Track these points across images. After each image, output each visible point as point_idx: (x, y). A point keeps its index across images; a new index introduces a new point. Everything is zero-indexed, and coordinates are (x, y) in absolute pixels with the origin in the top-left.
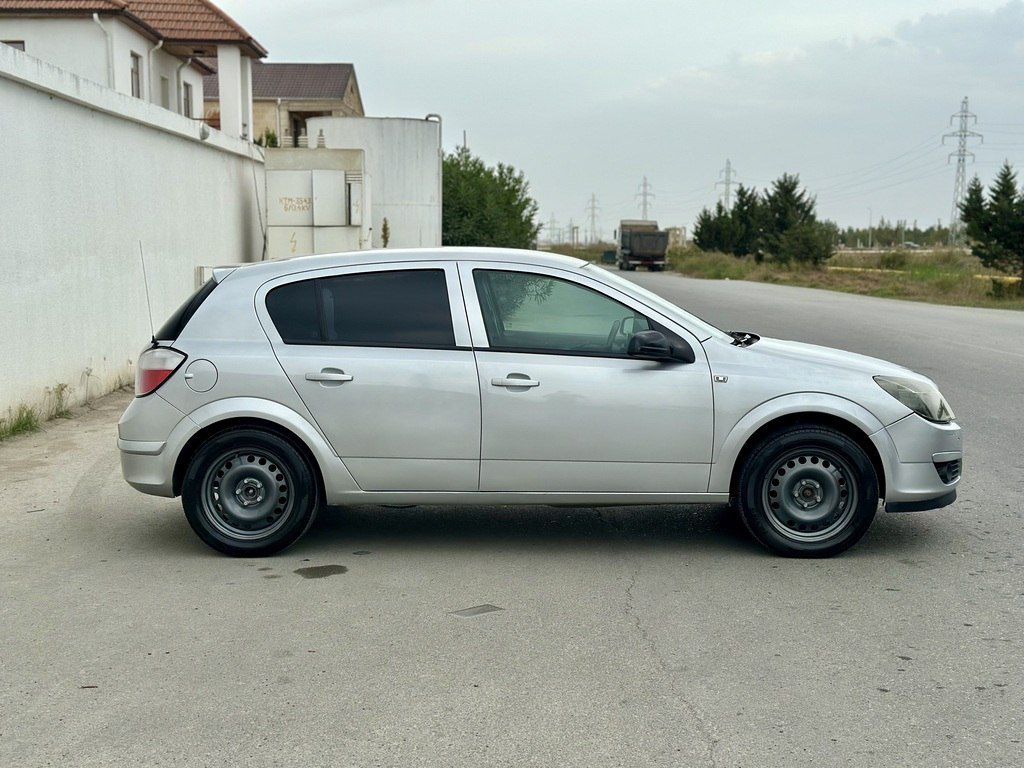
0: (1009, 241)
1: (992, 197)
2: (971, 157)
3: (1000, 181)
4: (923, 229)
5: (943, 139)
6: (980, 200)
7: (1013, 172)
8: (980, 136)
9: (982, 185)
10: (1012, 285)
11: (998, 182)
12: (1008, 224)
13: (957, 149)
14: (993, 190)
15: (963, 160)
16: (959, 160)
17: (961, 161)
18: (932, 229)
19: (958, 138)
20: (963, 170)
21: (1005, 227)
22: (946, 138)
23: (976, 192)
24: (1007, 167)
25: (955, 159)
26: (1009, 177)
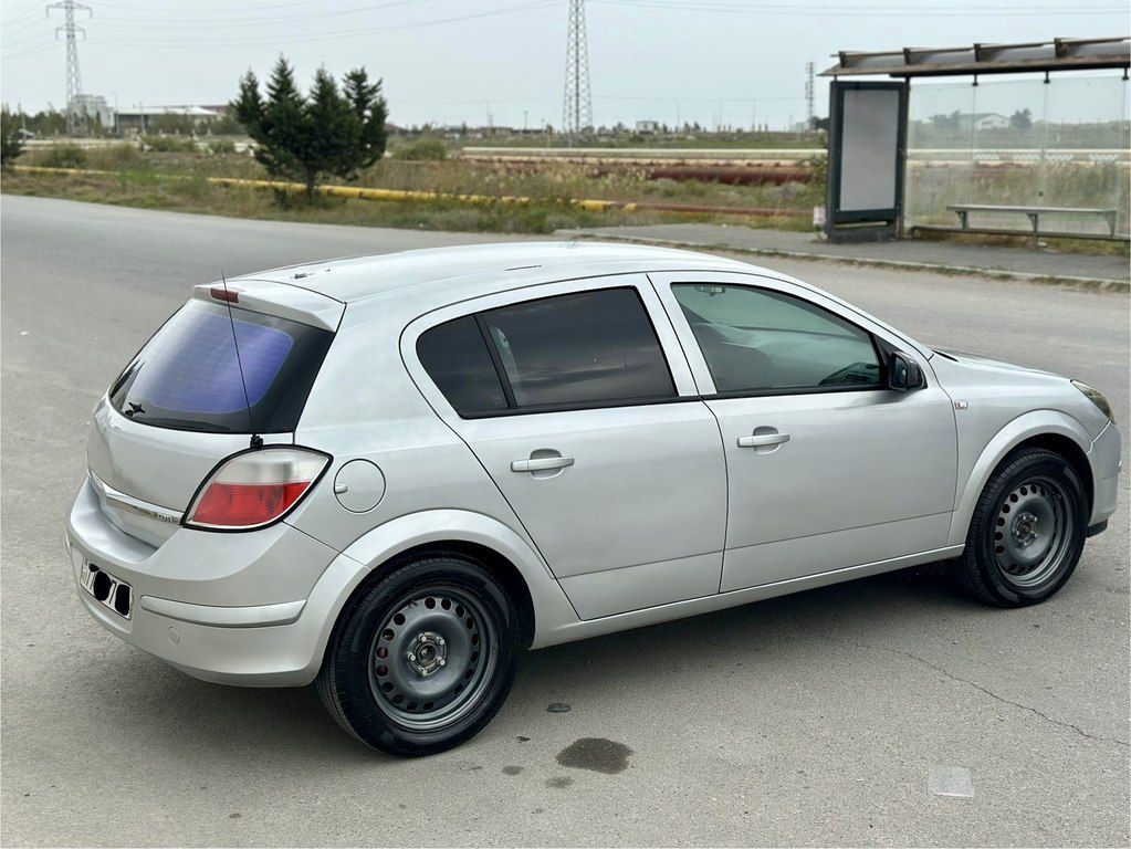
0: (295, 145)
1: (271, 95)
2: (82, 33)
3: (276, 76)
4: (32, 114)
5: (47, 10)
6: (256, 97)
7: (289, 67)
8: (89, 9)
9: (257, 80)
10: (300, 193)
11: (272, 77)
12: (295, 127)
13: (65, 23)
14: (271, 87)
15: (73, 36)
16: (69, 36)
17: (71, 36)
18: (42, 115)
19: (64, 10)
20: (74, 47)
21: (292, 129)
22: (50, 9)
23: (250, 89)
24: (282, 61)
25: (63, 34)
26: (286, 73)
